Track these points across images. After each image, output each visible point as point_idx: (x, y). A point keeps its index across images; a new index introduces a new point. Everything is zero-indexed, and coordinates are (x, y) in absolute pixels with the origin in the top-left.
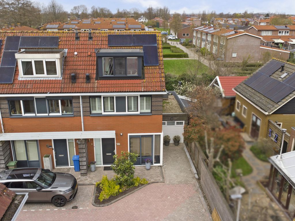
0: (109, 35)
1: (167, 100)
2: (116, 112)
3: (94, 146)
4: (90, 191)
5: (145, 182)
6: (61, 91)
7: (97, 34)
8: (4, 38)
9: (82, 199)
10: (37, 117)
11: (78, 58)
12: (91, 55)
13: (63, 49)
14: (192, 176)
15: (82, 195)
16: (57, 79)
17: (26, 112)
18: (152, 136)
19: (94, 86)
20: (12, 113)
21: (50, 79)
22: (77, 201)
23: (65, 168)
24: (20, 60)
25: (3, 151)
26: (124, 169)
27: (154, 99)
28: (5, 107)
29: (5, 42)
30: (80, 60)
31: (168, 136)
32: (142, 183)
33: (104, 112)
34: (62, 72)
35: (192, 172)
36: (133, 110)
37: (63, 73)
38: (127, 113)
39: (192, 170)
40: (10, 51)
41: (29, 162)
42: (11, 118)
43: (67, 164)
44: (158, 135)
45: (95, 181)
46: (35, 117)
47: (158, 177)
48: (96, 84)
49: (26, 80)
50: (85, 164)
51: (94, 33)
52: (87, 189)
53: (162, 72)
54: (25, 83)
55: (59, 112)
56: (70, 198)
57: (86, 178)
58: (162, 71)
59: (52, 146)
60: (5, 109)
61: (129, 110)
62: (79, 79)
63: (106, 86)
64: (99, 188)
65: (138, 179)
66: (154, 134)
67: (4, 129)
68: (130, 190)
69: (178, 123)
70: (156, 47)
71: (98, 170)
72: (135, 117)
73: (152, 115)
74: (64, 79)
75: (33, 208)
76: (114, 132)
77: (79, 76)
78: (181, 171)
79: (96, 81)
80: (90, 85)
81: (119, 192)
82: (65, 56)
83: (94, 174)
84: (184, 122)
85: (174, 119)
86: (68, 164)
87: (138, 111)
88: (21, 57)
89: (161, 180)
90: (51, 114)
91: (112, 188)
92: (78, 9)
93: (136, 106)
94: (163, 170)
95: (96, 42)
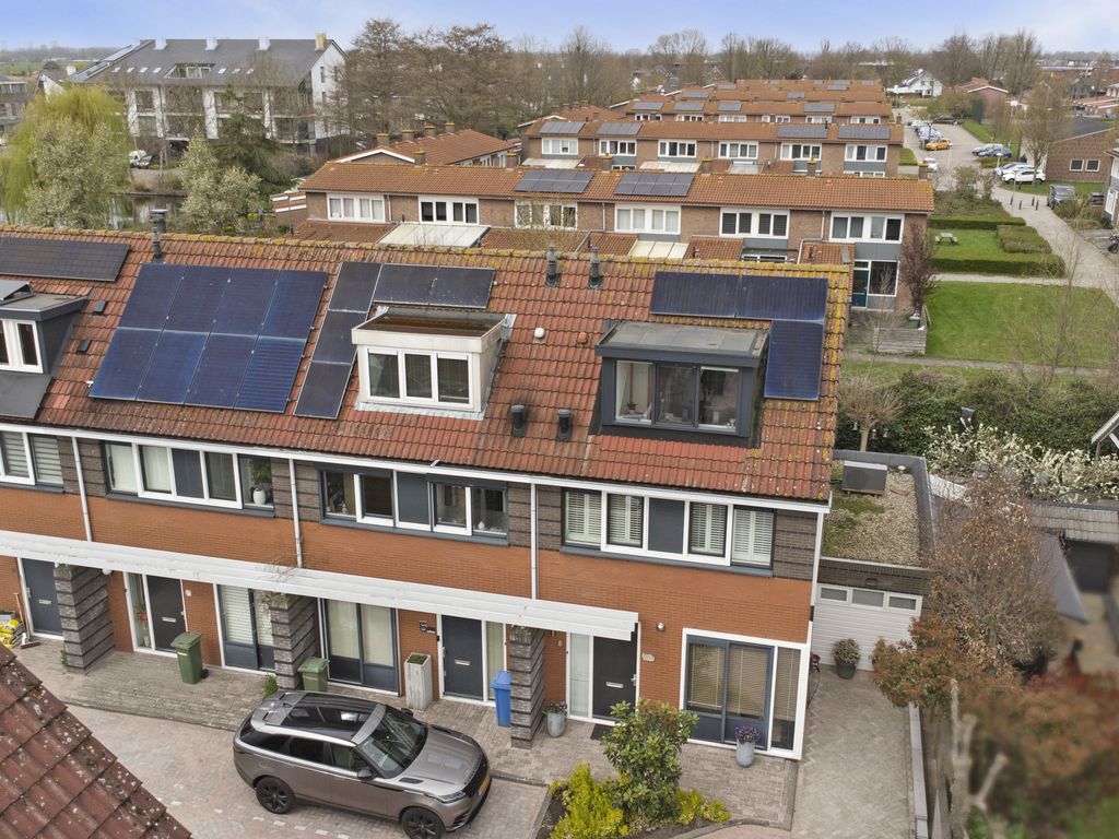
0: (659, 275)
1: (879, 496)
2: (649, 549)
3: (568, 649)
4: (527, 808)
5: (720, 813)
6: (474, 461)
7: (619, 266)
8: (336, 265)
9: (496, 832)
10: (396, 531)
11: (543, 348)
12: (587, 342)
13: (503, 313)
14: (906, 826)
15: (500, 816)
16: (468, 416)
17: (367, 510)
18: (769, 649)
19: (580, 455)
20: (328, 509)
21: (446, 414)
22: (478, 834)
23: (469, 705)
24: (365, 349)
25: (289, 624)
26: (641, 762)
27: (783, 524)
28: (309, 491)
29: (335, 280)
30: (548, 358)
31: (851, 642)
32: (707, 815)
33: (609, 542)
34: (488, 394)
35: (908, 810)
36: (707, 549)
37: (488, 400)
38: (684, 557)
39: (911, 802)
40: (345, 311)
41: (365, 665)
42: (323, 524)
43: (478, 694)
44: (791, 649)
45: (551, 774)
46: (391, 530)
47: (770, 804)
48: (589, 446)
49: (377, 412)
50: (529, 710)
51: (610, 261)
52: (521, 798)
53: (828, 426)
54: (373, 420)
55: (463, 524)
56: (456, 823)
57: (527, 754)
58: (826, 423)
59: (434, 629)
60: (309, 496)
61: (694, 549)
62: (537, 425)
63: (619, 457)
64: (560, 801)
65: (695, 800)
66: (776, 643)
67: (303, 557)
68: (658, 832)
69: (894, 602)
70: (819, 327)
71: (576, 732)
72: (711, 574)
73: (774, 576)
74: (489, 420)
75: (345, 828)
76: (633, 617)
77: (537, 412)
78: (868, 795)
79: (591, 438)
80: (568, 450)
81: (617, 833)
82: (504, 338)
83: (557, 745)
84: (919, 600)
85: (880, 584)
86: (482, 695)
87: (723, 556)
88: (369, 343)
89: (781, 818)
90: (440, 529)
91: (598, 815)
92: (675, 45)
93: (720, 538)
94: (801, 776)
95: (612, 294)
